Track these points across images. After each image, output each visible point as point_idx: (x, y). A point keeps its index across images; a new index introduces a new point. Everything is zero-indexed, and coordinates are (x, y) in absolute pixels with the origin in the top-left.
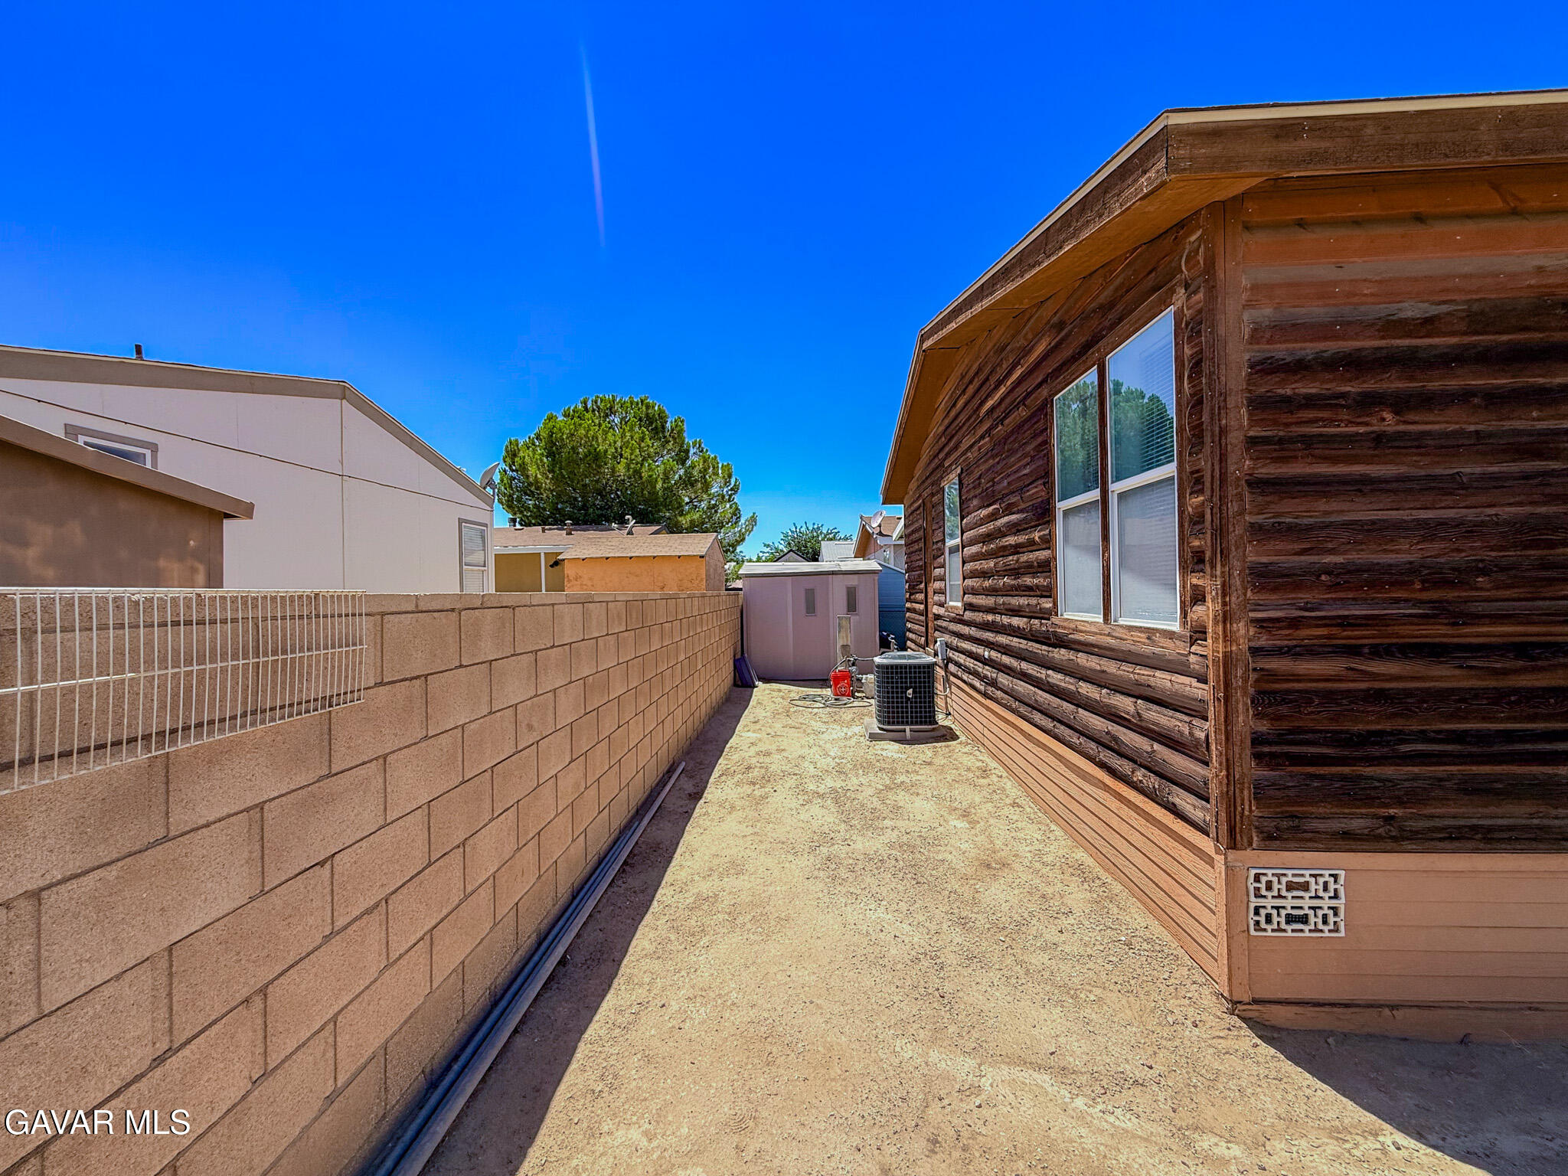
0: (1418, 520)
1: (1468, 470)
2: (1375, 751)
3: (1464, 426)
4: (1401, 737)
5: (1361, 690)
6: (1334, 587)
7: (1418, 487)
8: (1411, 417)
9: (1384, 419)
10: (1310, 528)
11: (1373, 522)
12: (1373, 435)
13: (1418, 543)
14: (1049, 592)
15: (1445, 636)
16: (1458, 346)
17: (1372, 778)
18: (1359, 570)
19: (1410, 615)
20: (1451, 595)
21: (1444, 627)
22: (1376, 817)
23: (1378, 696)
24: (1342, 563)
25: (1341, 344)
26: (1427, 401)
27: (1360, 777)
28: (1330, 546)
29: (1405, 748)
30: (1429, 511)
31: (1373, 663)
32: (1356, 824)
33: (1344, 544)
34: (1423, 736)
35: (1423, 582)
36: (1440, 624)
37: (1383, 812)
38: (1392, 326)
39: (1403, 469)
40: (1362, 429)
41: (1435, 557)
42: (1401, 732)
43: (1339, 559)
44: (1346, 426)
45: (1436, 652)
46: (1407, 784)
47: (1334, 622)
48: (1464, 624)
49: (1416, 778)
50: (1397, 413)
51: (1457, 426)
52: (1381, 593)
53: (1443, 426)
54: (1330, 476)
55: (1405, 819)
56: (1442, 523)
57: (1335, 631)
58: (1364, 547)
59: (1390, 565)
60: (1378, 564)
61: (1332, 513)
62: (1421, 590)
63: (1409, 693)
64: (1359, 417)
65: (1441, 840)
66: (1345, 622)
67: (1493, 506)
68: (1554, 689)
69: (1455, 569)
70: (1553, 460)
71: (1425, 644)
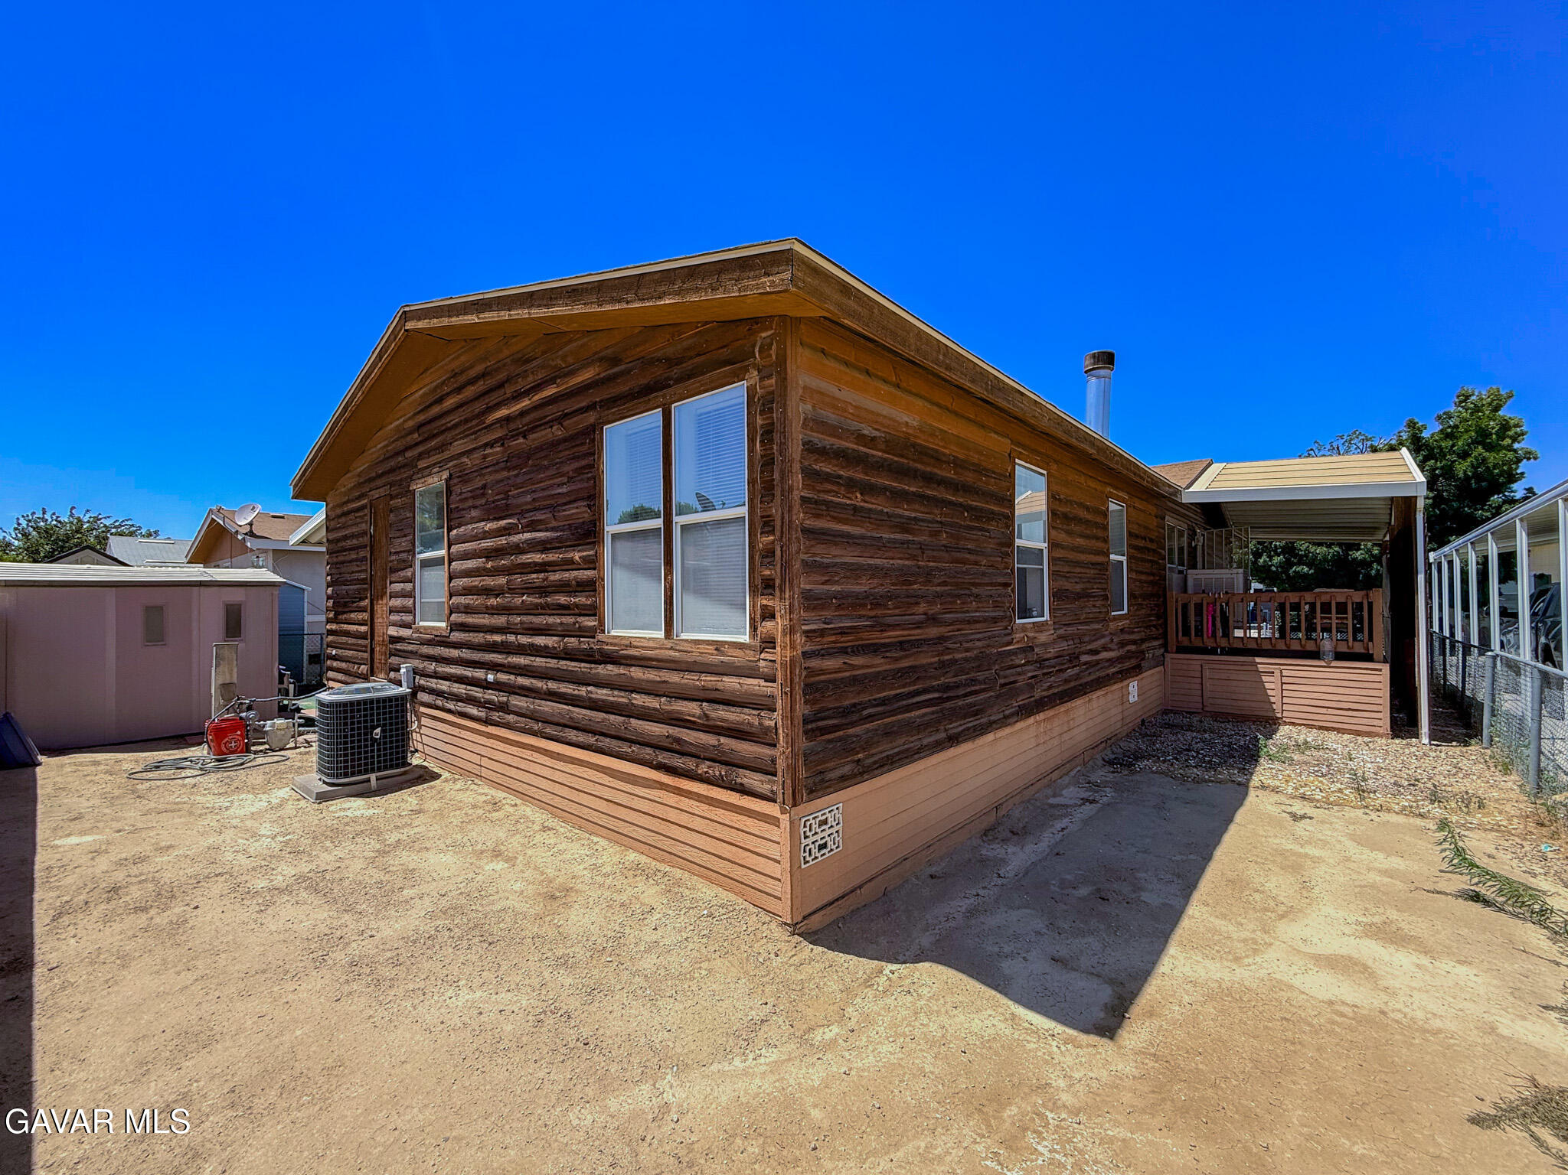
0: (869, 565)
1: (887, 536)
2: (854, 718)
3: (883, 508)
4: (863, 706)
5: (849, 677)
6: (839, 607)
7: (868, 543)
8: (866, 498)
9: (857, 497)
10: (827, 566)
11: (853, 564)
12: (853, 507)
13: (868, 580)
14: (594, 611)
15: (877, 638)
16: (882, 458)
17: (852, 736)
18: (847, 596)
19: (866, 626)
20: (880, 612)
21: (878, 633)
22: (854, 762)
23: (855, 680)
24: (840, 591)
25: (841, 442)
26: (872, 489)
27: (849, 736)
28: (836, 579)
29: (865, 713)
30: (872, 559)
31: (853, 658)
32: (846, 770)
33: (843, 578)
34: (871, 704)
35: (871, 604)
36: (876, 631)
37: (857, 757)
38: (859, 437)
39: (863, 531)
40: (848, 502)
41: (874, 588)
42: (863, 703)
43: (839, 588)
44: (843, 498)
45: (875, 649)
46: (865, 737)
47: (836, 632)
48: (884, 631)
49: (868, 731)
50: (861, 494)
51: (881, 508)
52: (855, 611)
53: (877, 507)
54: (836, 531)
55: (865, 759)
56: (876, 568)
57: (838, 637)
58: (849, 580)
59: (859, 593)
60: (854, 592)
61: (837, 556)
62: (870, 610)
63: (865, 677)
64: (847, 493)
65: (877, 769)
66: (841, 632)
67: (893, 559)
68: (910, 667)
69: (881, 596)
70: (910, 534)
71: (872, 644)
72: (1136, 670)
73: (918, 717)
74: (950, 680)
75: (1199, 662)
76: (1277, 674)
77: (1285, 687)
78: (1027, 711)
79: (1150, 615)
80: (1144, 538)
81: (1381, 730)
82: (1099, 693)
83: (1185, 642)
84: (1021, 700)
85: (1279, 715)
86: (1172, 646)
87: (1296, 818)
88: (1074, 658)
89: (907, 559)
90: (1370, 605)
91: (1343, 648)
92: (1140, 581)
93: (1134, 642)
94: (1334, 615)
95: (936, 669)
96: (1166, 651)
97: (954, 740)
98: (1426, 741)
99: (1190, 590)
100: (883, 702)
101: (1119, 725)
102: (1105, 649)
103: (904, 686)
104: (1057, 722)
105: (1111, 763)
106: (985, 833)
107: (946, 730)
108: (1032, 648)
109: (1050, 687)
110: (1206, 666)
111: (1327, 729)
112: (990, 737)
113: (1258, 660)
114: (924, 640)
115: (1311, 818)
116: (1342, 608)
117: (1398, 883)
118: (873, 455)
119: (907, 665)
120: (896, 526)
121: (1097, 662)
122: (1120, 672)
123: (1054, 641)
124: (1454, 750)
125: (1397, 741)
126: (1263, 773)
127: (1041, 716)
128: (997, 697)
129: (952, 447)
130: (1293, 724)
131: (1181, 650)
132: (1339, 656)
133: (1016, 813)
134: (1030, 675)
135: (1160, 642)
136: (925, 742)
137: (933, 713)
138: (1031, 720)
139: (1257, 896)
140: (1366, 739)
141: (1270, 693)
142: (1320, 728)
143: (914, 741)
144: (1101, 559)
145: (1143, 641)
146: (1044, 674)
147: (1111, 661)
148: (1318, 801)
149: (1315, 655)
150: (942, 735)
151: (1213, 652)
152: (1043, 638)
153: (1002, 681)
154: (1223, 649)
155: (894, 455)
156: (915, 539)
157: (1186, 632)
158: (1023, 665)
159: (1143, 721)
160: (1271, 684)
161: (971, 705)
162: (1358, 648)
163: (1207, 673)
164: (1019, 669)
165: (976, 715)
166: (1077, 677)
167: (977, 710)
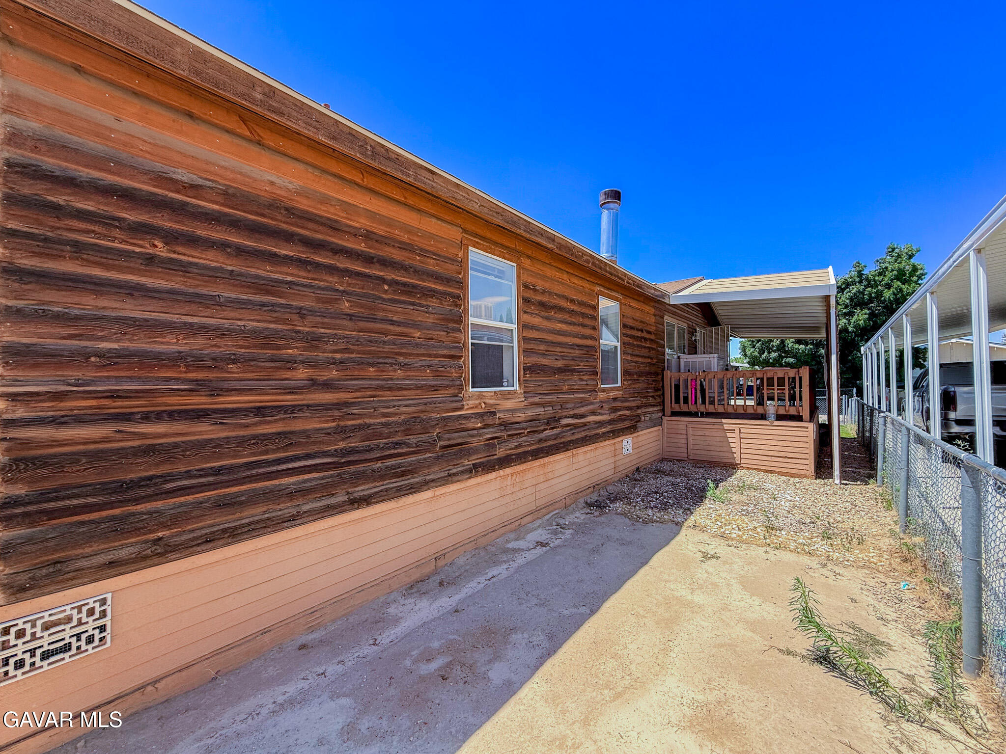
0: (185, 323)
1: (226, 295)
2: (142, 493)
3: (223, 266)
4: (168, 478)
5: (134, 447)
6: (107, 367)
7: (184, 299)
8: (180, 249)
9: (156, 246)
10: (77, 318)
11: (146, 320)
12: (148, 256)
13: (183, 339)
15: (205, 403)
16: (219, 212)
17: (142, 513)
18: (132, 354)
19: (176, 390)
20: (212, 375)
21: (204, 398)
22: (146, 542)
23: (150, 450)
24: (116, 349)
25: (118, 179)
26: (193, 241)
27: (128, 515)
28: (101, 334)
29: (171, 486)
30: (195, 318)
31: (142, 426)
32: (123, 553)
33: (116, 334)
34: (188, 475)
35: (187, 366)
36: (201, 396)
37: (152, 536)
39: (176, 286)
40: (138, 250)
41: (199, 349)
42: (169, 475)
43: (115, 346)
44: (121, 243)
45: (199, 415)
46: (172, 512)
47: (104, 395)
48: (218, 395)
49: (182, 505)
50: (166, 244)
51: (219, 265)
52: (152, 373)
53: (208, 262)
54: (106, 279)
55: (169, 537)
56: (204, 327)
57: (105, 402)
58: (135, 337)
59: (160, 353)
60: (151, 351)
61: (104, 308)
62: (185, 372)
63: (175, 445)
64: (131, 238)
65: (198, 545)
66: (114, 395)
67: (240, 320)
68: (279, 433)
69: (213, 359)
70: (280, 297)
71: (192, 410)
72: (632, 429)
73: (294, 484)
74: (354, 443)
75: (685, 423)
76: (737, 431)
77: (742, 441)
78: (477, 469)
79: (647, 388)
80: (642, 331)
81: (808, 473)
82: (585, 449)
83: (676, 408)
84: (475, 459)
85: (738, 462)
86: (668, 411)
87: (706, 557)
88: (552, 422)
89: (270, 322)
90: (800, 378)
91: (782, 411)
92: (637, 363)
93: (628, 408)
94: (776, 387)
95: (329, 434)
96: (664, 415)
97: (366, 501)
98: (837, 481)
99: (682, 371)
100: (218, 471)
101: (611, 472)
102: (593, 413)
103: (266, 452)
104: (529, 475)
105: (589, 505)
106: (411, 587)
107: (348, 493)
108: (494, 413)
109: (519, 446)
110: (690, 426)
111: (771, 472)
112: (427, 494)
113: (724, 421)
114: (308, 406)
115: (717, 558)
116: (781, 381)
118: (199, 206)
119: (274, 430)
120: (248, 287)
121: (585, 425)
122: (613, 432)
123: (526, 408)
124: (856, 488)
125: (818, 481)
126: (700, 515)
127: (508, 471)
128: (437, 458)
129: (362, 221)
130: (748, 468)
131: (674, 414)
132: (780, 417)
134: (489, 436)
135: (659, 408)
136: (306, 508)
137: (332, 476)
138: (493, 475)
139: (612, 664)
140: (797, 480)
141: (732, 445)
142: (767, 471)
143: (287, 508)
144: (589, 342)
145: (638, 407)
146: (509, 436)
147: (601, 424)
148: (733, 539)
149: (763, 417)
150: (341, 498)
151: (695, 415)
152: (509, 404)
153: (442, 443)
154: (702, 413)
155: (244, 212)
156: (293, 303)
157: (677, 401)
158: (480, 428)
159: (638, 469)
160: (733, 439)
161: (393, 467)
162: (792, 411)
163: (691, 432)
164: (475, 432)
165: (403, 476)
166: (556, 437)
167: (404, 471)
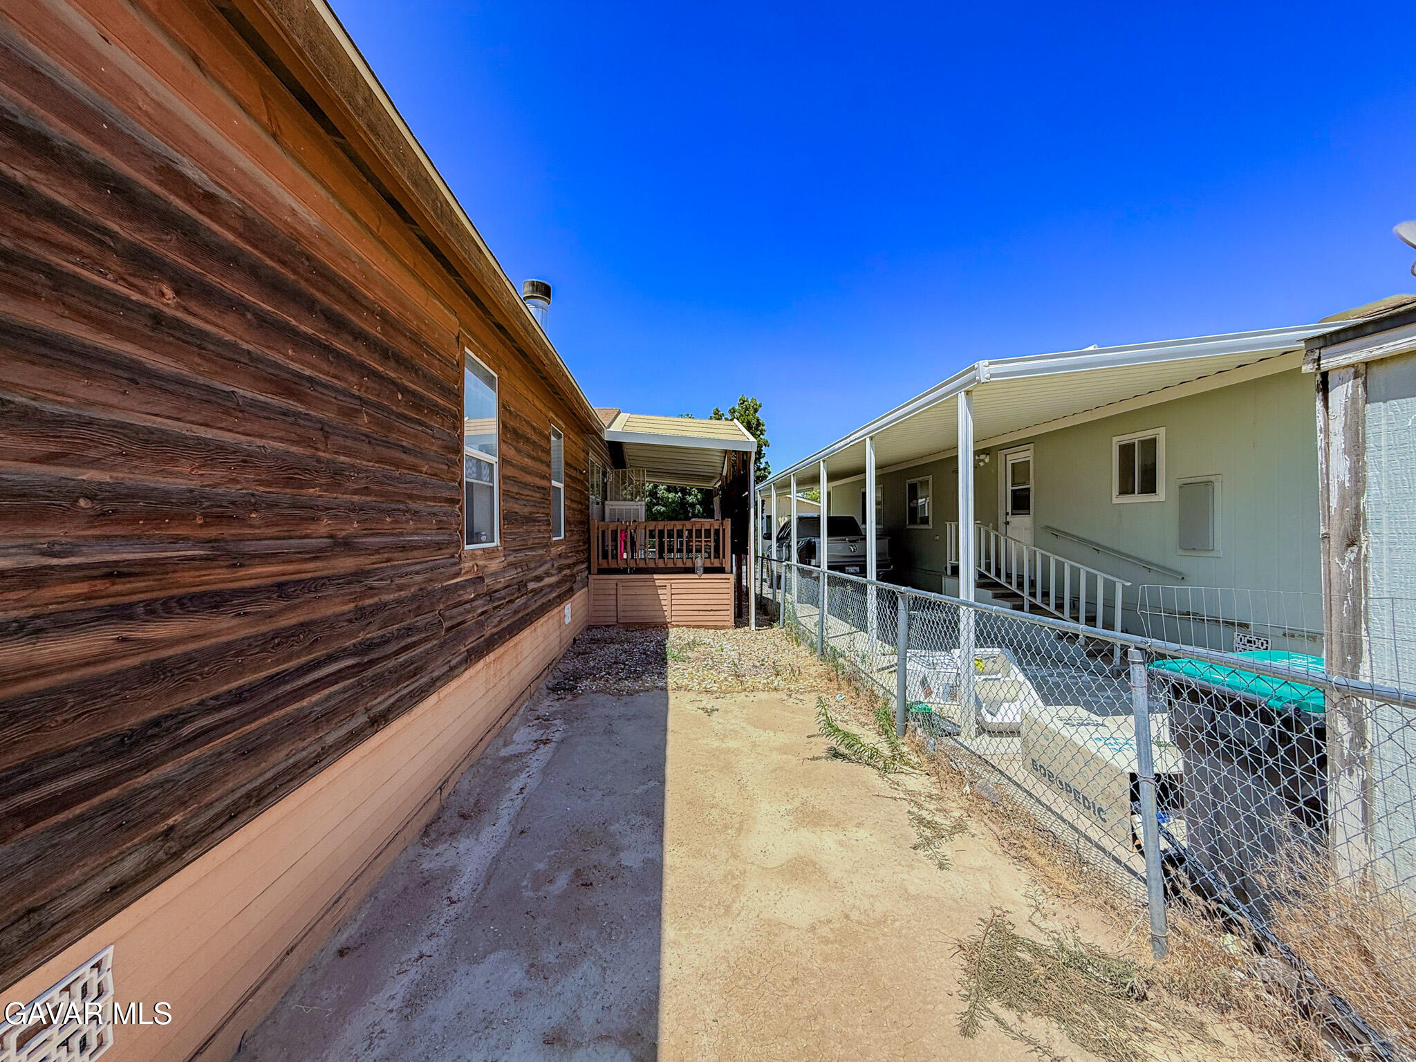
0: (199, 438)
1: (244, 392)
2: (155, 748)
3: (240, 342)
4: (181, 717)
5: (134, 668)
6: (101, 517)
7: (199, 397)
8: (194, 306)
9: (163, 295)
11: (151, 431)
12: (149, 311)
13: (199, 468)
15: (223, 581)
16: (233, 245)
17: (149, 787)
18: (131, 495)
19: (193, 558)
20: (228, 531)
21: (224, 571)
22: (154, 838)
23: (156, 672)
24: (108, 484)
25: (107, 155)
26: (208, 295)
27: (136, 793)
28: (93, 454)
29: (187, 730)
30: (209, 430)
31: (151, 626)
32: (128, 866)
33: (113, 454)
34: (204, 708)
35: (205, 516)
36: (221, 567)
37: (162, 827)
38: (170, 175)
39: (185, 371)
40: (135, 296)
41: (215, 486)
42: (179, 712)
43: (105, 477)
44: (115, 281)
45: (215, 602)
46: (188, 777)
47: (96, 572)
48: (242, 565)
49: (196, 762)
50: (178, 293)
51: (233, 338)
52: (161, 529)
53: (222, 332)
54: (89, 347)
55: (186, 821)
56: (221, 447)
57: (100, 585)
58: (138, 463)
59: (168, 492)
60: (156, 489)
61: (93, 404)
62: (201, 526)
63: (189, 658)
64: (130, 274)
65: (220, 827)
66: (114, 573)
67: (261, 436)
68: (302, 625)
69: (233, 503)
70: (301, 402)
71: (204, 594)
72: (570, 592)
73: (317, 704)
74: (373, 633)
75: (615, 582)
76: (668, 587)
77: (673, 597)
78: (475, 655)
79: (579, 541)
80: (575, 469)
81: (729, 624)
82: (543, 620)
83: (605, 565)
84: (471, 642)
85: (669, 620)
86: (594, 569)
87: (710, 712)
88: (522, 585)
89: (293, 442)
90: (724, 530)
91: (708, 565)
92: (573, 509)
93: (569, 566)
94: (703, 539)
95: (350, 621)
96: (590, 573)
97: (379, 721)
98: (753, 627)
99: (607, 520)
100: (238, 697)
101: (557, 648)
102: (548, 574)
103: (289, 658)
104: (506, 658)
105: (554, 690)
106: (426, 833)
107: (367, 710)
108: (481, 579)
109: (500, 622)
110: (620, 585)
111: (698, 627)
112: (433, 699)
113: (656, 576)
114: (329, 578)
115: (717, 710)
116: (708, 532)
117: (790, 757)
118: (215, 233)
119: (294, 621)
120: (271, 381)
121: (541, 589)
122: (559, 596)
123: (504, 570)
124: (767, 632)
125: (739, 630)
126: (675, 674)
127: (492, 656)
128: (442, 645)
129: (378, 292)
130: (678, 626)
131: (602, 571)
132: (707, 570)
133: (465, 785)
134: (480, 611)
135: (585, 565)
136: (330, 740)
137: (345, 690)
138: (481, 663)
140: (723, 632)
141: (663, 603)
142: (694, 627)
143: (307, 747)
144: (544, 483)
145: (575, 564)
146: (495, 608)
147: (552, 587)
148: (716, 692)
149: (691, 570)
150: (362, 719)
151: (624, 572)
152: (494, 565)
153: (447, 624)
154: (631, 569)
155: (264, 252)
156: (312, 413)
157: (605, 556)
158: (473, 600)
159: (575, 640)
160: (664, 595)
161: (403, 665)
162: (716, 564)
163: (621, 591)
164: (468, 606)
165: (415, 675)
166: (526, 605)
167: (416, 669)
